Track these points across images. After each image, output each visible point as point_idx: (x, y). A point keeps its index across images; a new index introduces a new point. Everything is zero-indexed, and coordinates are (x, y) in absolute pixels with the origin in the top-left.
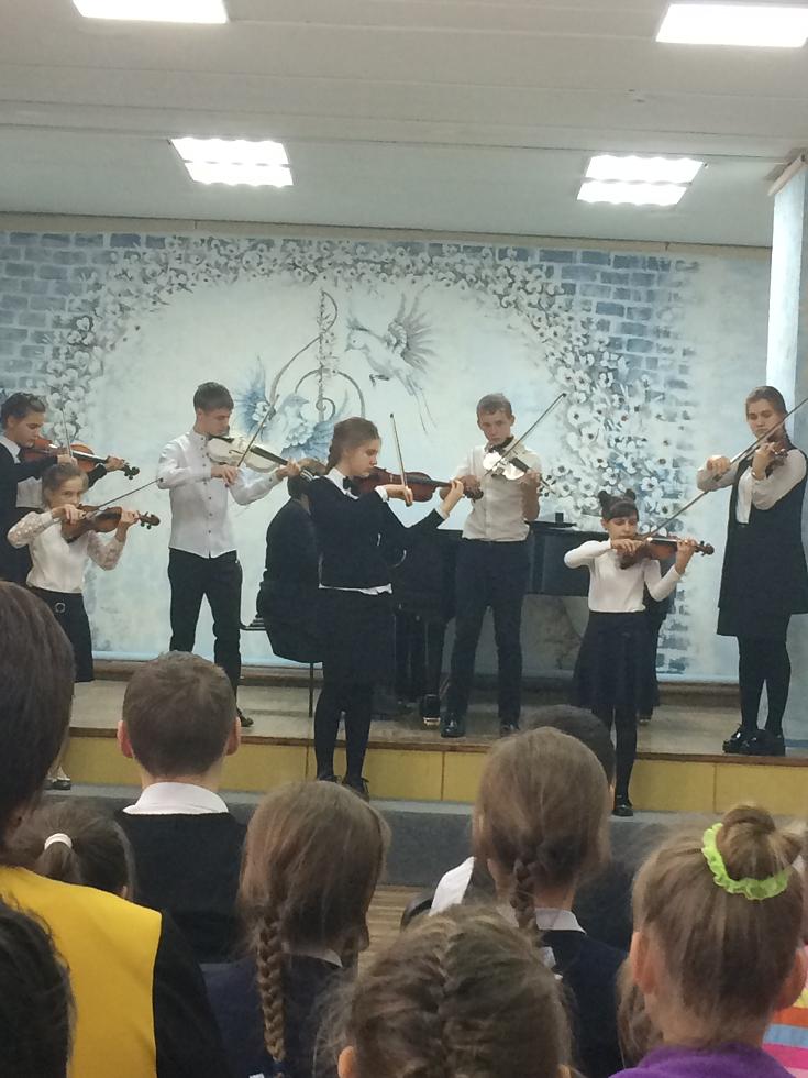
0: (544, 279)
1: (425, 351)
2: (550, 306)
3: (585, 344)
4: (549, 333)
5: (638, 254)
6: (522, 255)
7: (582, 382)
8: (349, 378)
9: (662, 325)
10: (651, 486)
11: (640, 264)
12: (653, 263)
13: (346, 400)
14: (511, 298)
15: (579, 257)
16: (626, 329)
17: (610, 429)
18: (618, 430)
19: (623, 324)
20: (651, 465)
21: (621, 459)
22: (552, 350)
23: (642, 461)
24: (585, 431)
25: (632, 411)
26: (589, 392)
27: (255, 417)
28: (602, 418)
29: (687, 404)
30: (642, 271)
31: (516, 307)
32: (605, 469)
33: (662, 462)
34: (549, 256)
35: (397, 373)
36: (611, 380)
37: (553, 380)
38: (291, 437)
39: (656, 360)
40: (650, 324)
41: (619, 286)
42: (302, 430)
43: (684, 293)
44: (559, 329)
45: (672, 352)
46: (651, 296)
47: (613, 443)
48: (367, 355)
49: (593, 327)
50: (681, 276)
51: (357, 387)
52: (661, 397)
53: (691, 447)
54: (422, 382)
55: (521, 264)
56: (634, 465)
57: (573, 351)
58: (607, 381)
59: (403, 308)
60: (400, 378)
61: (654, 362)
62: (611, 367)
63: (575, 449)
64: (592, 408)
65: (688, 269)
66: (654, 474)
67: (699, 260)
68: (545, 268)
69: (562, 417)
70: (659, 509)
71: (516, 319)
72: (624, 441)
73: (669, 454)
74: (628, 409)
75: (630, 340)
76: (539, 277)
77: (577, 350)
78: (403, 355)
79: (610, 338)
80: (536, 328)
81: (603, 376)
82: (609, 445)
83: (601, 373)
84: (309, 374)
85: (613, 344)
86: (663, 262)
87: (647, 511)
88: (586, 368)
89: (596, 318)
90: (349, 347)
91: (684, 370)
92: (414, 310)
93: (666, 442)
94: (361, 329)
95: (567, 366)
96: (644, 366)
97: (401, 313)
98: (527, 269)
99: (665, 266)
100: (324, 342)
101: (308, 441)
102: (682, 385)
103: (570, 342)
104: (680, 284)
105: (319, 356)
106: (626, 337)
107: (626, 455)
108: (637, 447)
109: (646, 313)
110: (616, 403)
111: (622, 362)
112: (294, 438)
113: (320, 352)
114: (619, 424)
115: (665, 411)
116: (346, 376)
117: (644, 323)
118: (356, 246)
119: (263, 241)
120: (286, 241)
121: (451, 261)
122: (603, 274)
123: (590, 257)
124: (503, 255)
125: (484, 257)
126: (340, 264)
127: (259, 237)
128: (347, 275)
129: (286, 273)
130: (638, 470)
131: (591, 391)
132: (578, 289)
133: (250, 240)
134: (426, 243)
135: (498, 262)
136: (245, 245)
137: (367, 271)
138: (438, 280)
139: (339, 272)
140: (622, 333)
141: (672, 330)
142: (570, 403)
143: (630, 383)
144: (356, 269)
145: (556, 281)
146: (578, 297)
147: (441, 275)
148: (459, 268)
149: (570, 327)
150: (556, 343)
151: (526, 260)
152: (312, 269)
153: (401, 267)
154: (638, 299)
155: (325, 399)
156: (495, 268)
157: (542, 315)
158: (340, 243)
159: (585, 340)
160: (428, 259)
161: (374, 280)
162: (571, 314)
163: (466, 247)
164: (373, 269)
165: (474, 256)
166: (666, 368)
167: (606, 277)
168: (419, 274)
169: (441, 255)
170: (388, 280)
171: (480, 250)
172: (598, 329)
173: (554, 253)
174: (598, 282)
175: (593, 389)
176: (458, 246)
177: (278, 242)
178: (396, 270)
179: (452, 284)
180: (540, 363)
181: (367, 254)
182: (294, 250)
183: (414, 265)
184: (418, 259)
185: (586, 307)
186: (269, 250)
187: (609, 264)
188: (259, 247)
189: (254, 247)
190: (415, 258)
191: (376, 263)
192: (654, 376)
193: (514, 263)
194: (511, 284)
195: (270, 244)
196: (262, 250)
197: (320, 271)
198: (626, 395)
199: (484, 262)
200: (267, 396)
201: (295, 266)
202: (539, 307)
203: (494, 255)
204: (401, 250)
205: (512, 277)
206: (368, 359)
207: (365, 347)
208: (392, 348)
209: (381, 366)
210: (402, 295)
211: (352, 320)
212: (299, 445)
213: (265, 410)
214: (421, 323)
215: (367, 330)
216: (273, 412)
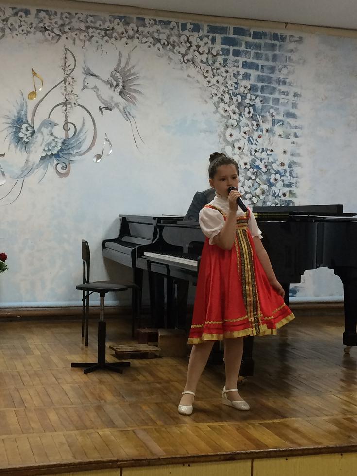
0: (210, 45)
1: (136, 91)
2: (214, 63)
3: (236, 89)
4: (214, 81)
5: (266, 30)
6: (196, 28)
7: (234, 113)
8: (85, 109)
9: (281, 77)
10: (276, 180)
11: (268, 36)
12: (276, 37)
13: (84, 124)
14: (189, 57)
15: (231, 31)
16: (261, 79)
17: (252, 143)
18: (256, 144)
19: (259, 76)
20: (275, 166)
21: (258, 163)
22: (216, 92)
23: (270, 164)
24: (237, 145)
25: (264, 132)
26: (238, 120)
27: (21, 135)
28: (247, 136)
29: (296, 127)
30: (269, 42)
31: (193, 63)
32: (248, 169)
33: (282, 164)
34: (212, 29)
35: (117, 105)
36: (252, 112)
37: (216, 112)
38: (46, 149)
39: (278, 99)
40: (274, 76)
41: (256, 51)
42: (54, 144)
43: (294, 57)
44: (219, 78)
45: (287, 95)
46: (275, 58)
47: (253, 152)
48: (97, 93)
49: (241, 77)
50: (292, 46)
51: (90, 114)
52: (281, 123)
53: (299, 155)
54: (133, 112)
55: (196, 34)
56: (266, 166)
57: (228, 93)
58: (249, 112)
59: (120, 60)
60: (120, 111)
61: (277, 101)
62: (251, 104)
64: (240, 129)
65: (296, 41)
66: (277, 172)
67: (303, 35)
68: (210, 38)
69: (222, 135)
70: (281, 194)
71: (192, 71)
72: (260, 151)
73: (286, 159)
74: (262, 131)
75: (262, 87)
76: (206, 43)
77: (231, 92)
78: (121, 93)
79: (251, 85)
80: (206, 77)
81: (247, 109)
82: (251, 155)
83: (246, 107)
84: (58, 105)
85: (253, 88)
86: (281, 36)
87: (274, 195)
88: (237, 103)
89: (243, 71)
90: (85, 87)
91: (294, 106)
92: (127, 63)
93: (284, 152)
94: (92, 75)
95: (225, 103)
96: (271, 104)
97: (119, 65)
98: (199, 38)
99: (283, 39)
100: (67, 83)
101: (58, 152)
102: (293, 116)
103: (227, 87)
104: (292, 51)
105: (64, 93)
106: (260, 84)
107: (261, 160)
108: (267, 155)
109: (272, 69)
110: (255, 127)
111: (258, 100)
112: (49, 150)
113: (65, 90)
114: (256, 140)
115: (283, 132)
116: (82, 107)
117: (271, 75)
118: (87, 17)
119: (22, 10)
120: (39, 11)
121: (151, 30)
122: (246, 43)
123: (239, 31)
124: (184, 27)
125: (172, 29)
126: (77, 29)
127: (19, 7)
128: (82, 37)
129: (39, 34)
130: (269, 170)
131: (240, 119)
132: (231, 52)
133: (13, 9)
134: (135, 17)
135: (181, 32)
136: (9, 12)
137: (95, 34)
138: (143, 43)
139: (76, 34)
140: (258, 82)
141: (287, 80)
142: (227, 127)
143: (262, 114)
144: (88, 33)
145: (218, 46)
146: (231, 57)
147: (145, 40)
148: (156, 35)
149: (226, 77)
150: (218, 87)
151: (199, 32)
152: (58, 32)
153: (118, 32)
154: (267, 59)
155: (69, 123)
156: (179, 36)
157: (210, 68)
158: (76, 14)
159: (236, 86)
160: (136, 28)
161: (100, 41)
162: (226, 68)
163: (160, 22)
164: (99, 34)
165: (166, 28)
166: (284, 105)
167: (248, 45)
168: (131, 38)
169: (144, 26)
170: (110, 42)
171: (169, 23)
172: (243, 79)
173: (216, 28)
174: (243, 48)
175: (241, 118)
176: (155, 20)
177: (33, 11)
178: (115, 35)
179: (152, 46)
180: (208, 100)
181: (95, 23)
182: (44, 17)
183: (127, 32)
184: (129, 28)
185: (236, 64)
186: (26, 17)
187: (250, 37)
188: (19, 14)
189: (16, 14)
190: (127, 27)
191: (101, 30)
192: (276, 110)
193: (192, 33)
194: (189, 48)
195: (27, 12)
196: (21, 16)
197: (63, 34)
198: (261, 121)
199: (173, 32)
200: (29, 119)
201: (46, 29)
202: (207, 63)
203: (178, 27)
204: (117, 21)
205: (190, 43)
206: (98, 96)
207: (95, 87)
208: (113, 89)
209: (106, 101)
210: (120, 52)
211: (86, 69)
212: (52, 154)
213: (27, 130)
214: (132, 72)
215: (95, 76)
216: (34, 132)
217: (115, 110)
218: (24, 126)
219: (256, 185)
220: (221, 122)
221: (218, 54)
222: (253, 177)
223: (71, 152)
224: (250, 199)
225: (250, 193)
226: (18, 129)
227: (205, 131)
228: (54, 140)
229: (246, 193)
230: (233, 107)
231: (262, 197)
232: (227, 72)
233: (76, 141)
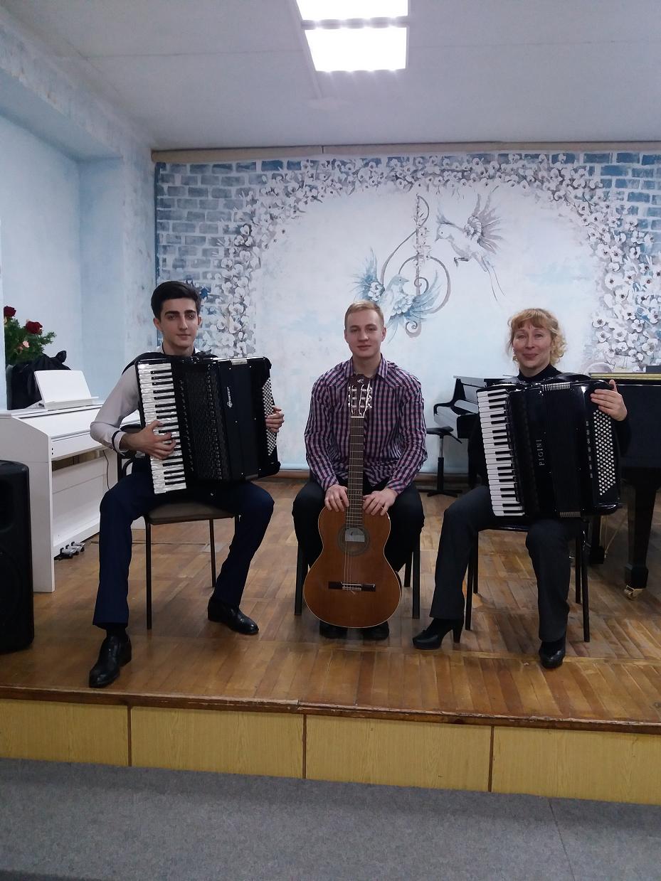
0: (587, 176)
1: (496, 237)
2: (592, 198)
3: (619, 226)
4: (591, 219)
6: (570, 159)
7: (616, 255)
8: (439, 261)
13: (436, 278)
14: (561, 193)
15: (615, 158)
16: (651, 212)
17: (638, 290)
18: (643, 290)
19: (649, 209)
21: (646, 313)
22: (593, 231)
24: (619, 293)
25: (655, 275)
26: (621, 263)
27: (370, 294)
28: (631, 282)
31: (566, 200)
32: (633, 321)
34: (591, 158)
35: (474, 255)
36: (639, 253)
37: (594, 254)
38: (396, 307)
41: (646, 179)
42: (404, 302)
44: (598, 215)
47: (639, 300)
48: (452, 243)
51: (444, 267)
54: (493, 261)
55: (570, 166)
56: (656, 316)
57: (609, 232)
58: (636, 253)
59: (478, 204)
60: (477, 260)
62: (639, 243)
63: (610, 306)
64: (624, 274)
68: (588, 169)
69: (600, 282)
71: (565, 209)
72: (649, 299)
74: (652, 274)
75: (654, 222)
76: (582, 176)
77: (612, 230)
78: (479, 241)
79: (638, 220)
80: (582, 215)
81: (633, 250)
82: (637, 303)
83: (631, 247)
84: (409, 260)
85: (641, 224)
88: (620, 243)
89: (628, 205)
90: (438, 237)
92: (487, 206)
94: (447, 223)
95: (604, 243)
97: (477, 210)
98: (574, 170)
100: (419, 234)
101: (409, 310)
103: (607, 225)
105: (416, 245)
106: (651, 219)
107: (650, 310)
110: (643, 270)
111: (647, 238)
112: (399, 308)
113: (417, 243)
114: (644, 286)
116: (436, 259)
118: (443, 159)
119: (373, 160)
120: (390, 159)
121: (515, 166)
122: (634, 170)
123: (623, 157)
124: (555, 159)
125: (541, 163)
126: (431, 174)
127: (370, 157)
128: (436, 182)
129: (390, 184)
131: (623, 261)
132: (614, 183)
133: (363, 160)
134: (496, 154)
135: (551, 165)
136: (359, 163)
137: (451, 178)
138: (505, 182)
139: (430, 180)
140: (648, 215)
142: (607, 272)
143: (653, 254)
144: (443, 177)
145: (597, 178)
146: (613, 189)
147: (508, 178)
148: (521, 172)
149: (607, 213)
150: (596, 226)
151: (573, 163)
152: (410, 179)
153: (477, 173)
155: (421, 278)
156: (549, 169)
157: (586, 204)
158: (430, 157)
159: (619, 223)
160: (497, 166)
161: (456, 185)
162: (608, 203)
163: (526, 156)
164: (455, 177)
165: (533, 162)
167: (636, 173)
168: (491, 177)
169: (507, 162)
170: (468, 184)
171: (537, 156)
172: (629, 213)
173: (595, 156)
174: (629, 177)
175: (625, 260)
176: (520, 155)
177: (384, 160)
178: (473, 176)
179: (516, 184)
180: (583, 241)
181: (451, 165)
182: (396, 165)
183: (487, 172)
184: (490, 167)
185: (620, 197)
186: (377, 166)
187: (639, 162)
188: (370, 165)
189: (366, 165)
190: (487, 166)
191: (458, 172)
193: (565, 166)
194: (561, 183)
195: (378, 162)
196: (372, 167)
197: (415, 181)
198: (650, 263)
199: (541, 166)
200: (379, 278)
201: (397, 178)
202: (583, 198)
203: (548, 160)
204: (476, 160)
205: (562, 176)
206: (453, 246)
207: (450, 237)
208: (470, 236)
209: (462, 251)
210: (478, 195)
211: (440, 217)
212: (402, 313)
213: (377, 289)
214: (492, 215)
215: (450, 224)
216: (383, 290)
217: (473, 260)
218: (373, 285)
219: (643, 339)
220: (599, 267)
221: (596, 187)
222: (639, 330)
223: (423, 309)
224: (635, 355)
225: (634, 348)
226: (368, 288)
227: (579, 278)
228: (404, 298)
229: (630, 349)
230: (615, 248)
231: (650, 353)
232: (608, 207)
233: (428, 298)
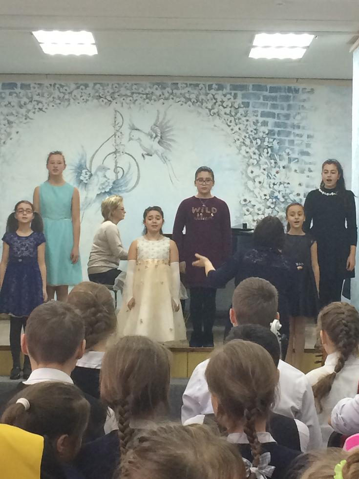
0: (232, 100)
1: (170, 140)
2: (236, 114)
3: (255, 134)
4: (236, 128)
5: (282, 85)
6: (220, 87)
7: (254, 154)
8: (131, 156)
9: (296, 122)
11: (283, 90)
12: (289, 90)
13: (130, 168)
14: (215, 111)
15: (251, 87)
16: (277, 125)
17: (270, 178)
18: (274, 179)
19: (276, 122)
20: (292, 196)
21: (276, 194)
22: (238, 137)
23: (288, 195)
24: (257, 180)
25: (282, 168)
26: (258, 159)
27: (82, 178)
28: (266, 173)
29: (310, 163)
30: (284, 94)
31: (218, 115)
32: (268, 200)
33: (298, 195)
34: (235, 87)
35: (156, 152)
36: (270, 152)
37: (239, 153)
38: (101, 188)
39: (293, 141)
40: (289, 122)
41: (273, 103)
42: (107, 184)
43: (306, 105)
44: (242, 126)
45: (301, 137)
46: (289, 107)
47: (272, 185)
48: (140, 143)
50: (304, 96)
51: (135, 160)
52: (296, 160)
53: (313, 187)
54: (169, 157)
55: (220, 92)
56: (283, 197)
57: (249, 138)
58: (268, 153)
59: (158, 117)
60: (158, 155)
62: (270, 146)
63: (252, 189)
64: (260, 167)
65: (309, 92)
67: (314, 87)
68: (233, 94)
69: (244, 172)
71: (218, 121)
72: (278, 184)
73: (302, 191)
74: (279, 167)
75: (279, 131)
76: (229, 99)
77: (251, 137)
78: (159, 142)
79: (268, 130)
80: (229, 126)
81: (265, 150)
82: (270, 188)
84: (110, 154)
85: (271, 133)
86: (295, 89)
88: (257, 146)
89: (261, 120)
90: (130, 139)
91: (308, 145)
92: (164, 119)
93: (300, 184)
94: (136, 129)
95: (246, 146)
96: (287, 145)
97: (157, 121)
98: (224, 95)
99: (296, 91)
100: (117, 137)
101: (110, 189)
102: (308, 154)
103: (247, 133)
104: (304, 101)
105: (115, 144)
106: (277, 129)
107: (279, 192)
108: (285, 187)
109: (287, 116)
110: (273, 164)
111: (275, 143)
112: (103, 188)
113: (115, 142)
114: (275, 175)
115: (299, 168)
116: (129, 154)
117: (286, 121)
118: (132, 86)
119: (83, 85)
120: (95, 84)
121: (183, 91)
122: (264, 96)
123: (256, 88)
124: (210, 87)
125: (200, 89)
126: (124, 95)
127: (81, 82)
128: (128, 101)
129: (95, 101)
130: (286, 199)
131: (259, 158)
132: (251, 105)
133: (76, 84)
134: (170, 83)
135: (208, 92)
136: (73, 87)
137: (138, 98)
138: (176, 102)
139: (124, 99)
140: (275, 127)
141: (301, 125)
142: (249, 165)
143: (280, 154)
144: (133, 97)
145: (239, 101)
146: (251, 109)
147: (178, 100)
148: (187, 95)
149: (247, 125)
150: (240, 133)
151: (223, 90)
152: (109, 99)
154: (283, 109)
155: (118, 167)
156: (207, 94)
158: (124, 84)
159: (255, 132)
160: (171, 91)
161: (142, 103)
162: (247, 118)
163: (190, 85)
164: (141, 97)
165: (195, 89)
166: (298, 145)
167: (265, 98)
168: (167, 99)
169: (177, 89)
170: (150, 103)
171: (197, 85)
172: (262, 125)
173: (238, 86)
176: (186, 84)
177: (91, 85)
178: (154, 97)
179: (184, 104)
180: (232, 144)
181: (138, 89)
182: (99, 89)
183: (163, 95)
184: (165, 91)
185: (255, 114)
186: (86, 89)
187: (267, 91)
188: (81, 88)
189: (78, 87)
191: (143, 94)
192: (292, 149)
193: (217, 92)
194: (215, 103)
195: (86, 86)
197: (113, 99)
198: (278, 160)
199: (201, 92)
200: (88, 166)
201: (100, 97)
202: (230, 115)
203: (206, 88)
204: (156, 86)
205: (216, 99)
206: (141, 145)
207: (139, 139)
208: (153, 139)
209: (147, 149)
210: (158, 111)
211: (131, 125)
212: (105, 192)
213: (86, 174)
214: (168, 125)
215: (138, 130)
216: (91, 175)
217: (155, 156)
218: (84, 171)
219: (275, 213)
220: (243, 162)
221: (239, 107)
223: (120, 189)
226: (80, 174)
227: (229, 170)
228: (106, 181)
230: (253, 149)
233: (124, 181)
